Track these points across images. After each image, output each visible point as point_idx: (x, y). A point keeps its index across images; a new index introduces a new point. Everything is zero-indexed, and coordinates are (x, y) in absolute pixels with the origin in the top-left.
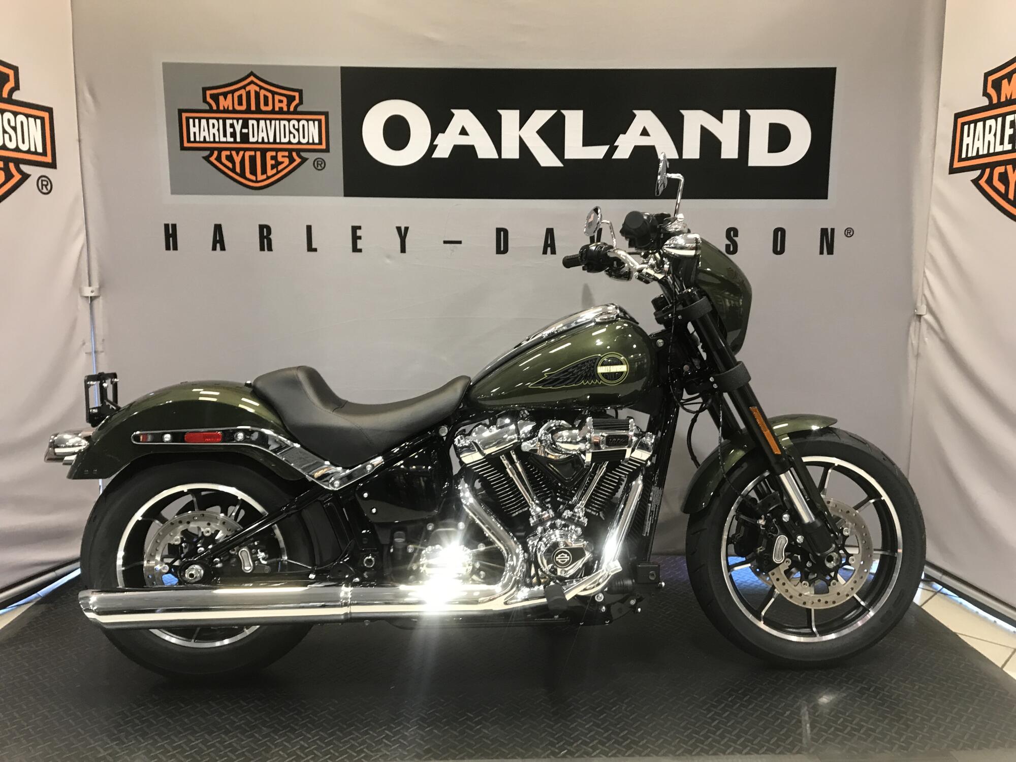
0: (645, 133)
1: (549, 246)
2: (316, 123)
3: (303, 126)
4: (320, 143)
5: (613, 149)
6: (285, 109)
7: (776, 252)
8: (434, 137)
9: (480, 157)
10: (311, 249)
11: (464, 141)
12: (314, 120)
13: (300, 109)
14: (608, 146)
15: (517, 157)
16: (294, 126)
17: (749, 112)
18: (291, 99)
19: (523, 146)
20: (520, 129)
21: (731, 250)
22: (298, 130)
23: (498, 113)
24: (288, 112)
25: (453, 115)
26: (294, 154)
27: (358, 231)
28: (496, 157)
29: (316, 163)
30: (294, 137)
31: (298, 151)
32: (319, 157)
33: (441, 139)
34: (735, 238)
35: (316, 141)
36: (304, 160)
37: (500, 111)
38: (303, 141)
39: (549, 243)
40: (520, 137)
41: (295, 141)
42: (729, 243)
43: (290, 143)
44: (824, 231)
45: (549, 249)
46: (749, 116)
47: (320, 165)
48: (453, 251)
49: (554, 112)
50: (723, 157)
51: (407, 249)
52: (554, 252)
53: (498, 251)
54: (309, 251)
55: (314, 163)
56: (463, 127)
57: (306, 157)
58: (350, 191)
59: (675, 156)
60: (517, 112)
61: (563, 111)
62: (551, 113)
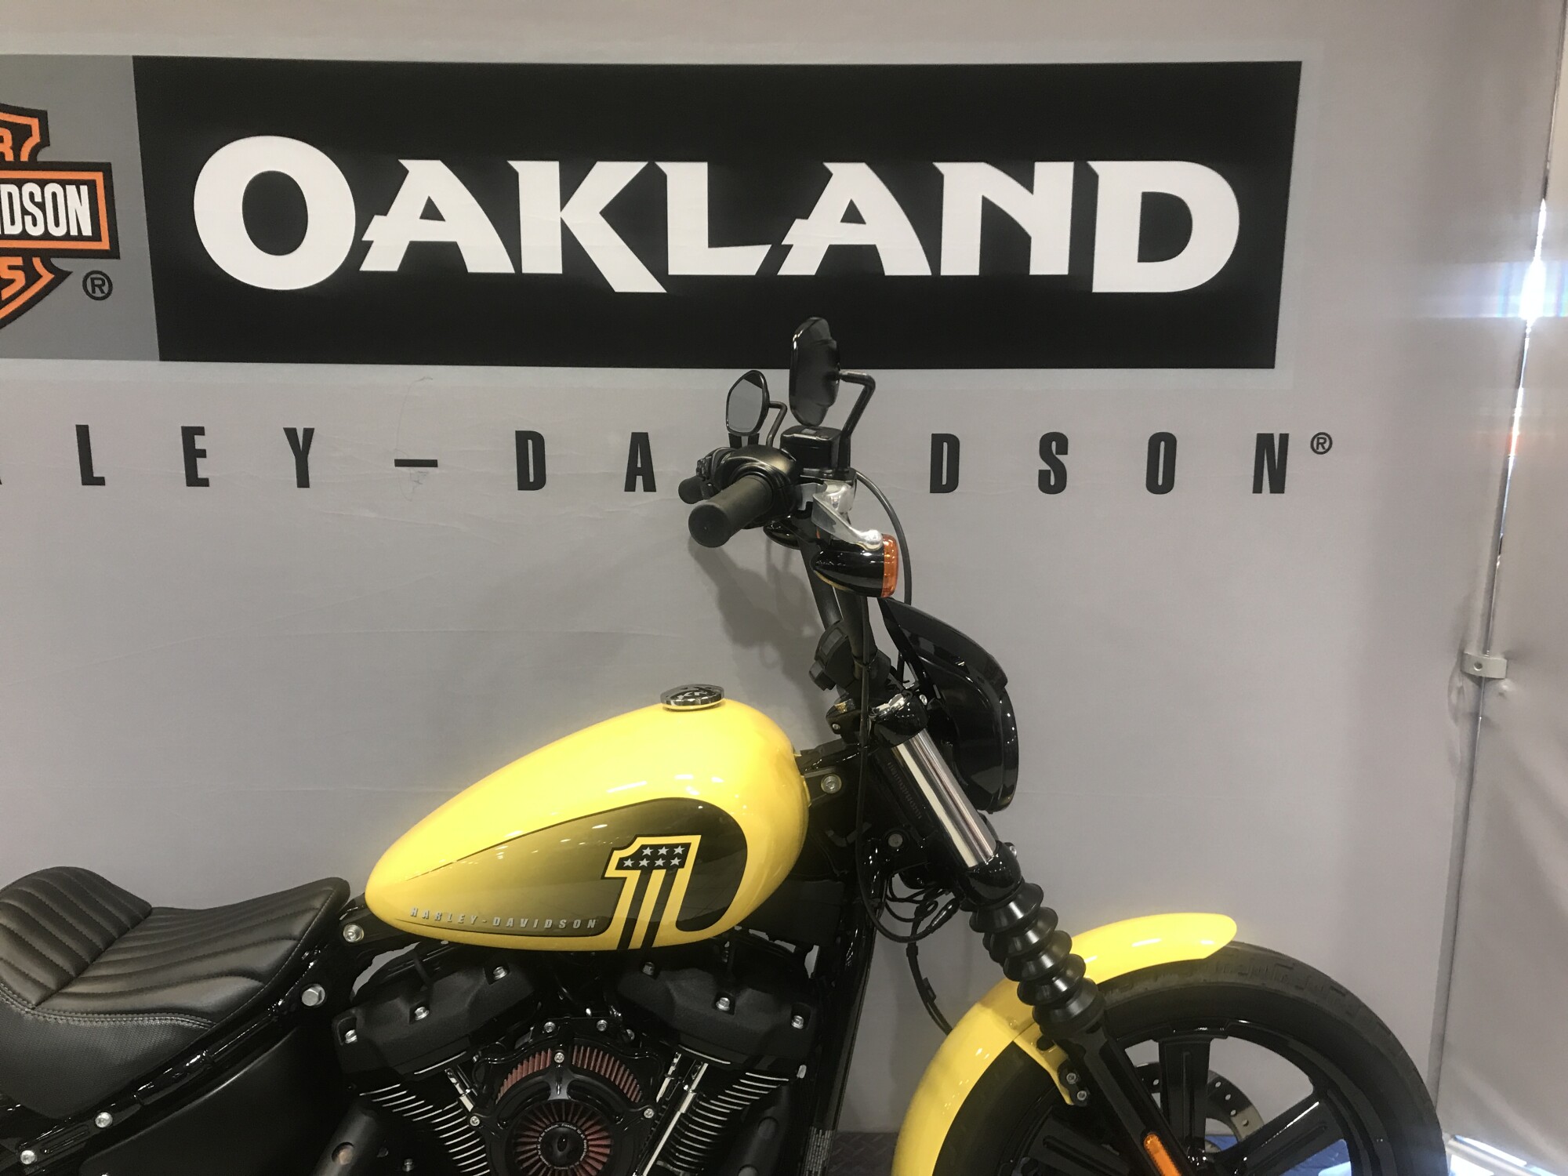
0: (852, 215)
1: (637, 472)
2: (84, 189)
3: (54, 195)
4: (96, 236)
5: (780, 252)
6: (9, 157)
7: (1153, 487)
8: (362, 225)
9: (469, 271)
10: (89, 478)
11: (432, 232)
12: (78, 184)
13: (42, 157)
14: (770, 246)
15: (556, 268)
16: (32, 195)
17: (1096, 165)
18: (20, 134)
19: (571, 246)
20: (562, 207)
21: (1052, 483)
22: (41, 206)
23: (510, 165)
24: (17, 165)
25: (405, 172)
26: (37, 262)
27: (196, 436)
28: (510, 269)
29: (89, 281)
30: (35, 224)
31: (46, 256)
32: (95, 269)
33: (378, 228)
34: (1059, 457)
35: (87, 231)
36: (61, 276)
37: (515, 164)
38: (55, 231)
39: (639, 465)
40: (564, 225)
41: (37, 231)
42: (1046, 467)
43: (24, 235)
44: (1264, 442)
45: (639, 480)
46: (1094, 177)
47: (99, 287)
48: (418, 482)
49: (640, 165)
50: (1034, 271)
51: (311, 480)
52: (650, 486)
53: (524, 484)
54: (84, 483)
55: (85, 281)
56: (429, 201)
57: (65, 269)
58: (171, 350)
59: (925, 270)
60: (554, 166)
61: (660, 165)
62: (638, 167)
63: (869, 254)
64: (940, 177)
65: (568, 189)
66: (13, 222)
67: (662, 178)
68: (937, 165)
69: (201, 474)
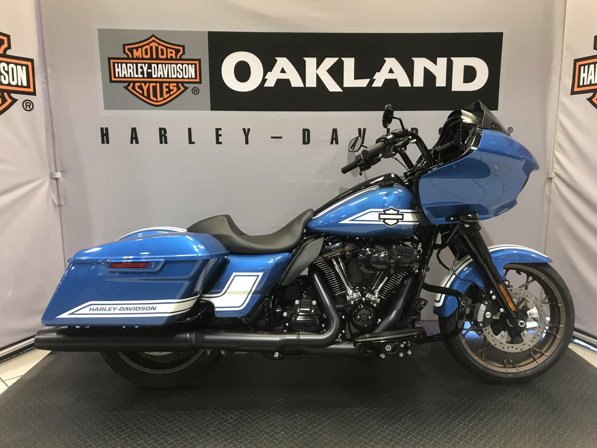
0: (391, 71)
1: (334, 139)
2: (193, 66)
3: (185, 67)
4: (196, 78)
5: (372, 81)
6: (174, 57)
8: (265, 74)
9: (293, 86)
10: (191, 142)
11: (283, 76)
12: (192, 64)
13: (183, 57)
14: (369, 79)
15: (315, 85)
16: (180, 67)
17: (452, 58)
18: (177, 51)
19: (319, 79)
20: (317, 69)
22: (182, 70)
24: (176, 59)
25: (276, 61)
26: (180, 85)
27: (219, 131)
28: (303, 86)
29: (193, 90)
30: (180, 74)
31: (182, 83)
33: (269, 75)
35: (194, 77)
36: (186, 88)
37: (305, 58)
38: (186, 77)
40: (317, 74)
41: (181, 77)
43: (177, 78)
46: (452, 61)
47: (196, 91)
48: (277, 143)
49: (338, 58)
50: (437, 85)
51: (249, 142)
52: (337, 143)
53: (304, 143)
54: (189, 143)
55: (192, 90)
56: (283, 68)
57: (187, 86)
58: (214, 107)
59: (409, 85)
60: (315, 60)
61: (342, 59)
62: (335, 59)
63: (395, 81)
64: (413, 61)
65: (318, 65)
66: (174, 74)
67: (343, 62)
68: (413, 58)
69: (220, 141)
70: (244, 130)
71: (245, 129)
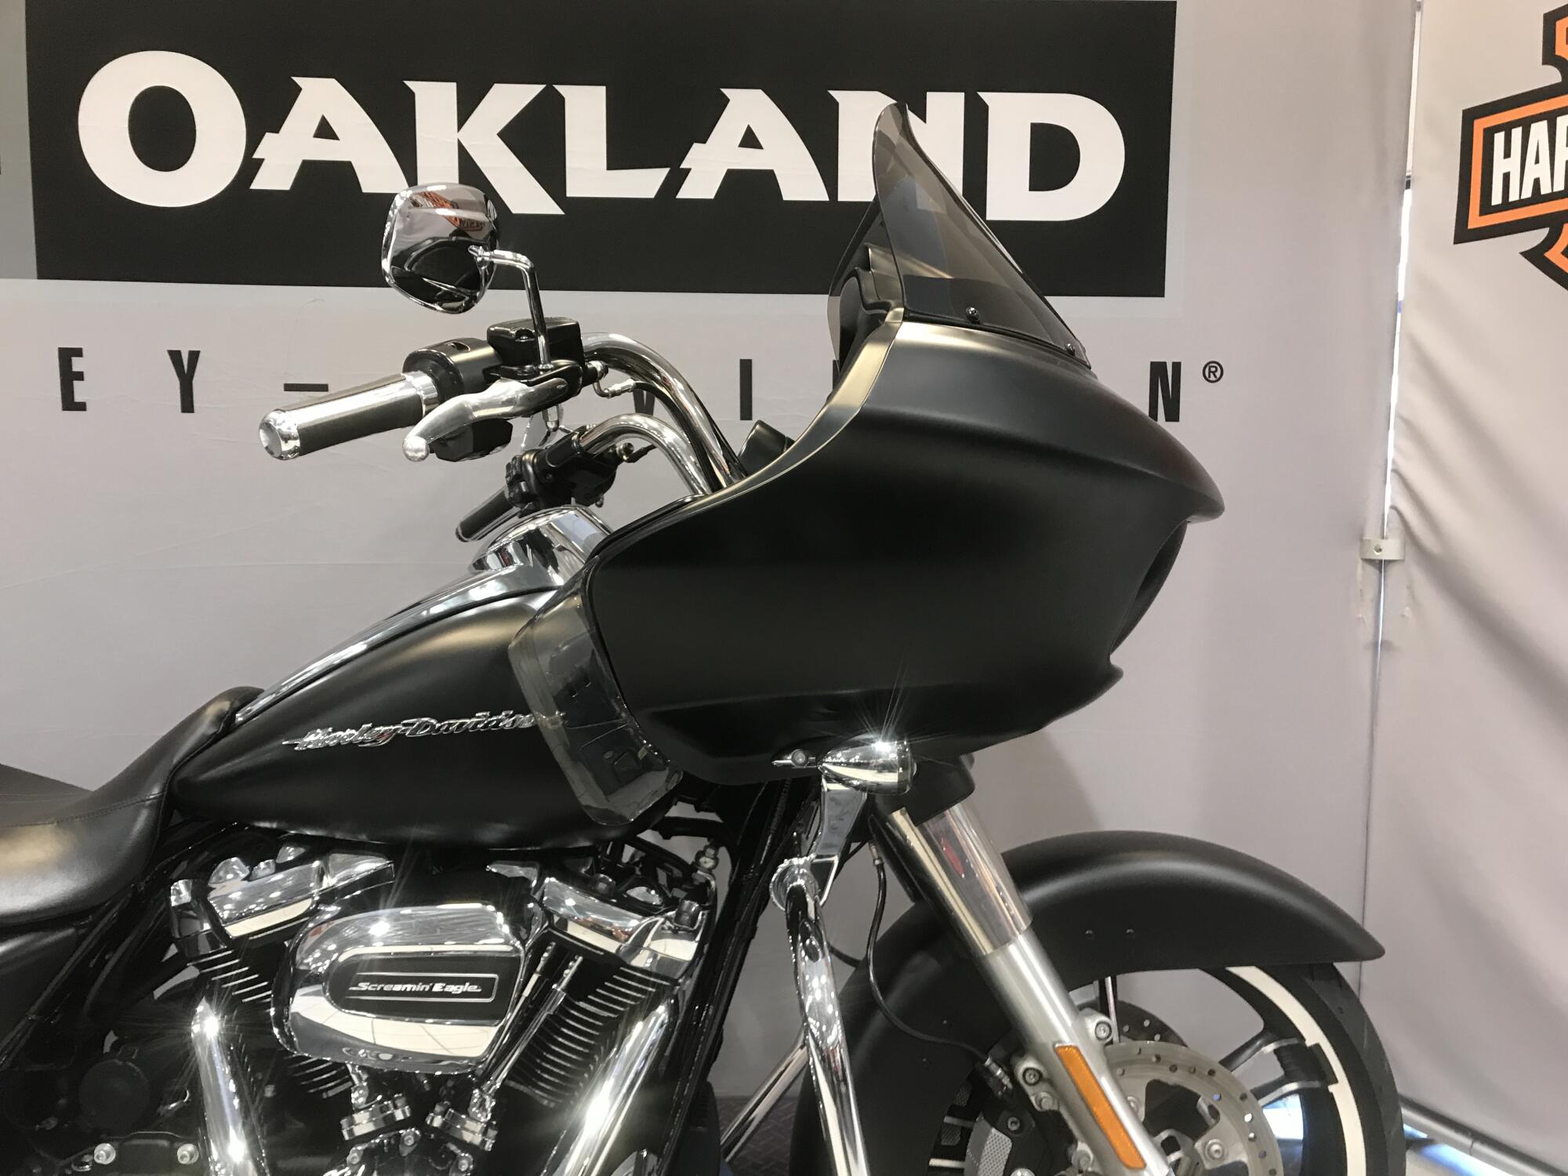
0: (750, 140)
5: (678, 177)
8: (253, 142)
9: (365, 190)
11: (326, 151)
14: (667, 170)
17: (985, 96)
19: (467, 166)
20: (459, 127)
23: (405, 85)
25: (300, 89)
27: (74, 360)
33: (270, 146)
37: (409, 84)
40: (462, 150)
44: (1157, 372)
46: (986, 107)
49: (539, 88)
51: (196, 405)
56: (323, 119)
58: (51, 266)
59: (820, 195)
60: (452, 87)
61: (558, 88)
62: (535, 90)
63: (766, 180)
64: (835, 105)
65: (465, 111)
67: (561, 101)
68: (832, 92)
69: (78, 398)
70: (175, 356)
71: (179, 352)
